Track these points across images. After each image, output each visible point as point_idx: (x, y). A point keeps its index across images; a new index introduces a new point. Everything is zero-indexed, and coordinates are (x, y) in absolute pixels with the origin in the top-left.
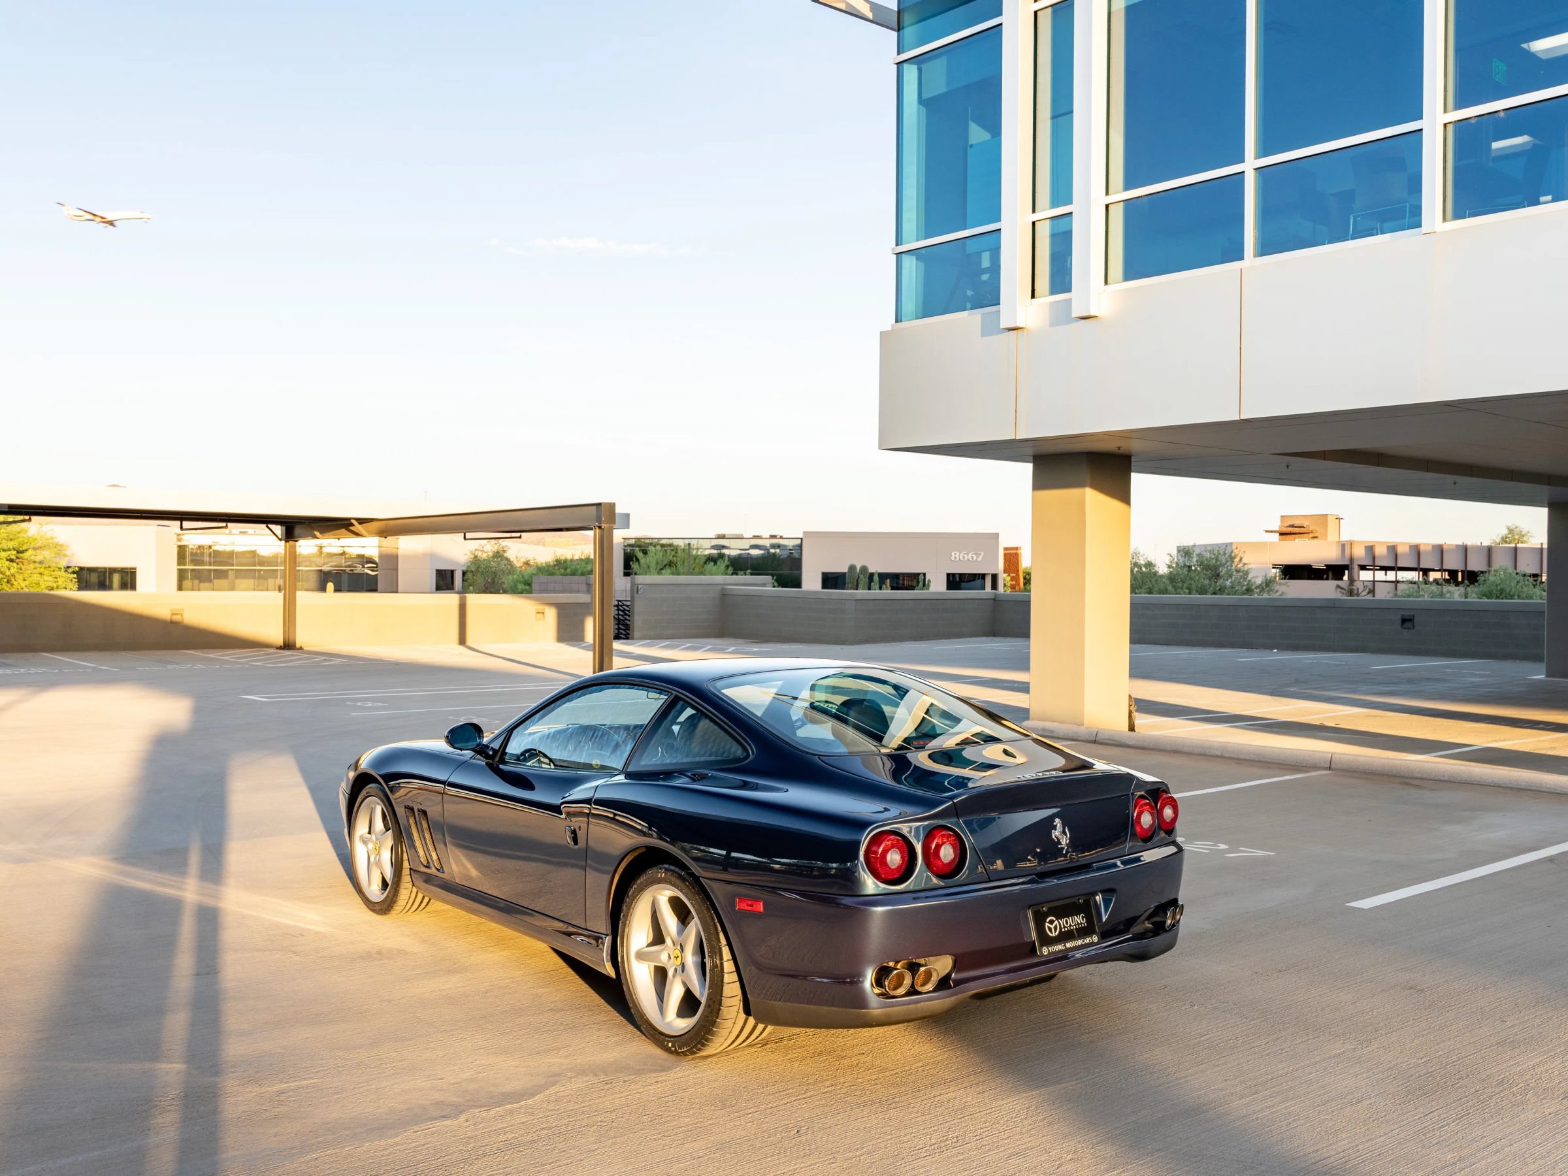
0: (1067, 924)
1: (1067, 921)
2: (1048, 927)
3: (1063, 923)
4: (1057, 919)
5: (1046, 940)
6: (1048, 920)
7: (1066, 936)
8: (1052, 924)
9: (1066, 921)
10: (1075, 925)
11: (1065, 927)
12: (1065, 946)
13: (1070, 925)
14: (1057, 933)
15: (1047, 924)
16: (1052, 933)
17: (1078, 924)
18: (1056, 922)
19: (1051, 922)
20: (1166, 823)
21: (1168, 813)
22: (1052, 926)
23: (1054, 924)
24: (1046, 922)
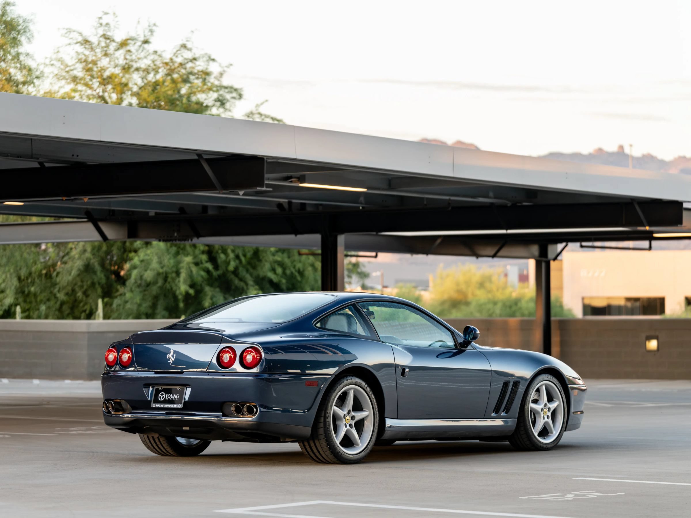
0: (169, 397)
1: (169, 396)
3: (167, 396)
4: (165, 394)
5: (157, 401)
6: (161, 394)
7: (165, 402)
10: (173, 398)
11: (167, 398)
12: (164, 406)
13: (170, 398)
14: (162, 400)
15: (160, 395)
18: (165, 395)
19: (162, 395)
20: (247, 362)
21: (249, 358)
22: (162, 396)
23: (163, 396)
24: (160, 394)
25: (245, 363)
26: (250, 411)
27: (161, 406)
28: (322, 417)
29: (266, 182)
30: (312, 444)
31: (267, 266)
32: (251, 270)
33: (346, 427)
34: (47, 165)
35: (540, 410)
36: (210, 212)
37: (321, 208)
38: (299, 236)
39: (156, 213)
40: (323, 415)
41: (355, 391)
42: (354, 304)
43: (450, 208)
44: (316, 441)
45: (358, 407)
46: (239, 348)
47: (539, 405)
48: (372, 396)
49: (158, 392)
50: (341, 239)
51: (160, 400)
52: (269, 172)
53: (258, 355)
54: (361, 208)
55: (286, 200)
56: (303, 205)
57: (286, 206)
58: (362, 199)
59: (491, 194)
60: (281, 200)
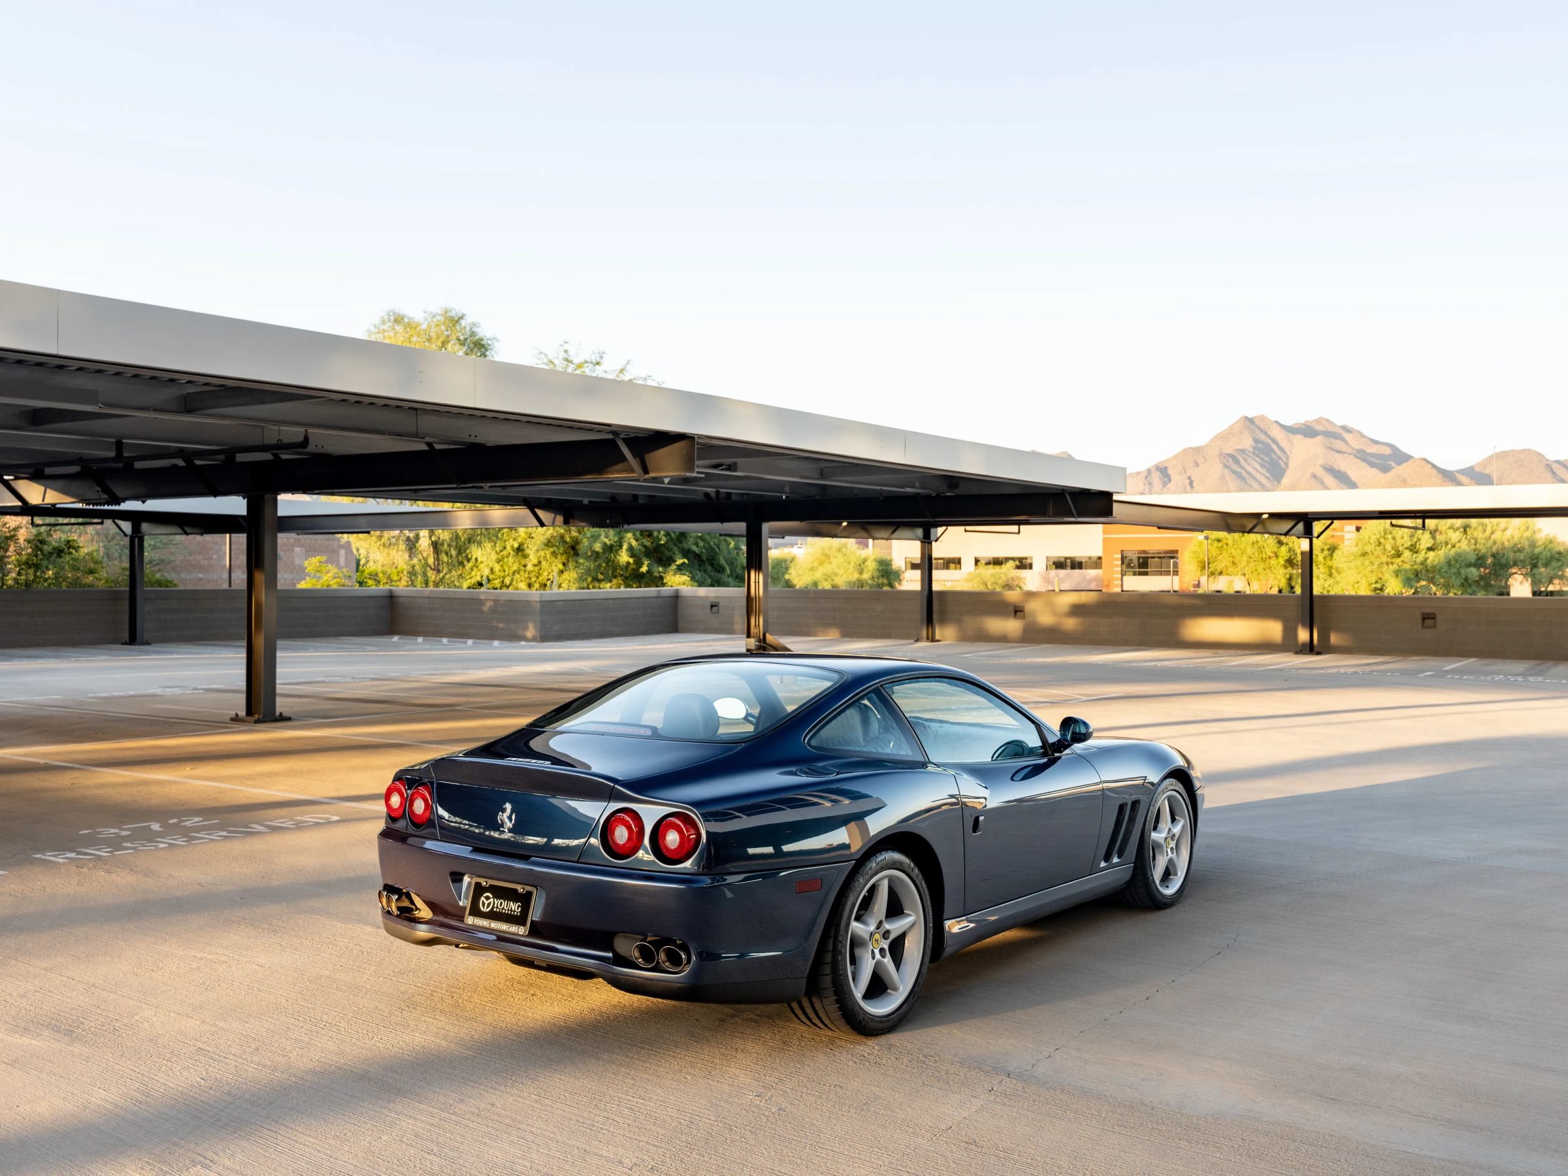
0: (501, 905)
2: (483, 902)
3: (498, 904)
4: (494, 898)
5: (476, 912)
6: (485, 895)
7: (493, 915)
8: (487, 900)
9: (501, 903)
10: (508, 910)
11: (497, 907)
12: (490, 924)
13: (503, 908)
14: (487, 910)
15: (483, 898)
16: (484, 908)
17: (511, 910)
18: (492, 900)
19: (487, 898)
20: (668, 849)
21: (672, 839)
22: (486, 902)
23: (489, 901)
24: (482, 895)
25: (664, 851)
26: (675, 960)
27: (484, 923)
28: (828, 952)
29: (696, 470)
30: (806, 1003)
31: (692, 540)
32: (678, 544)
33: (873, 958)
34: (437, 447)
35: (1162, 842)
36: (641, 501)
37: (745, 497)
38: (725, 524)
39: (590, 502)
40: (830, 948)
41: (891, 880)
42: (878, 687)
43: (882, 498)
44: (816, 1001)
45: (895, 909)
46: (650, 813)
47: (1160, 832)
48: (921, 884)
49: (479, 890)
50: (766, 527)
51: (482, 909)
52: (699, 458)
53: (692, 831)
54: (784, 497)
55: (714, 490)
56: (729, 494)
57: (713, 495)
58: (787, 489)
59: (917, 484)
60: (708, 490)
